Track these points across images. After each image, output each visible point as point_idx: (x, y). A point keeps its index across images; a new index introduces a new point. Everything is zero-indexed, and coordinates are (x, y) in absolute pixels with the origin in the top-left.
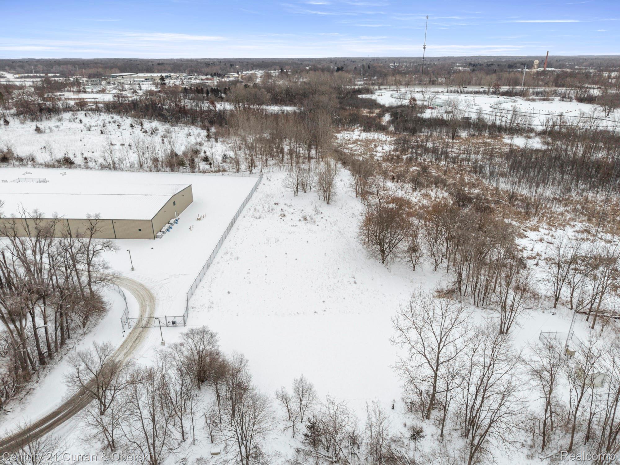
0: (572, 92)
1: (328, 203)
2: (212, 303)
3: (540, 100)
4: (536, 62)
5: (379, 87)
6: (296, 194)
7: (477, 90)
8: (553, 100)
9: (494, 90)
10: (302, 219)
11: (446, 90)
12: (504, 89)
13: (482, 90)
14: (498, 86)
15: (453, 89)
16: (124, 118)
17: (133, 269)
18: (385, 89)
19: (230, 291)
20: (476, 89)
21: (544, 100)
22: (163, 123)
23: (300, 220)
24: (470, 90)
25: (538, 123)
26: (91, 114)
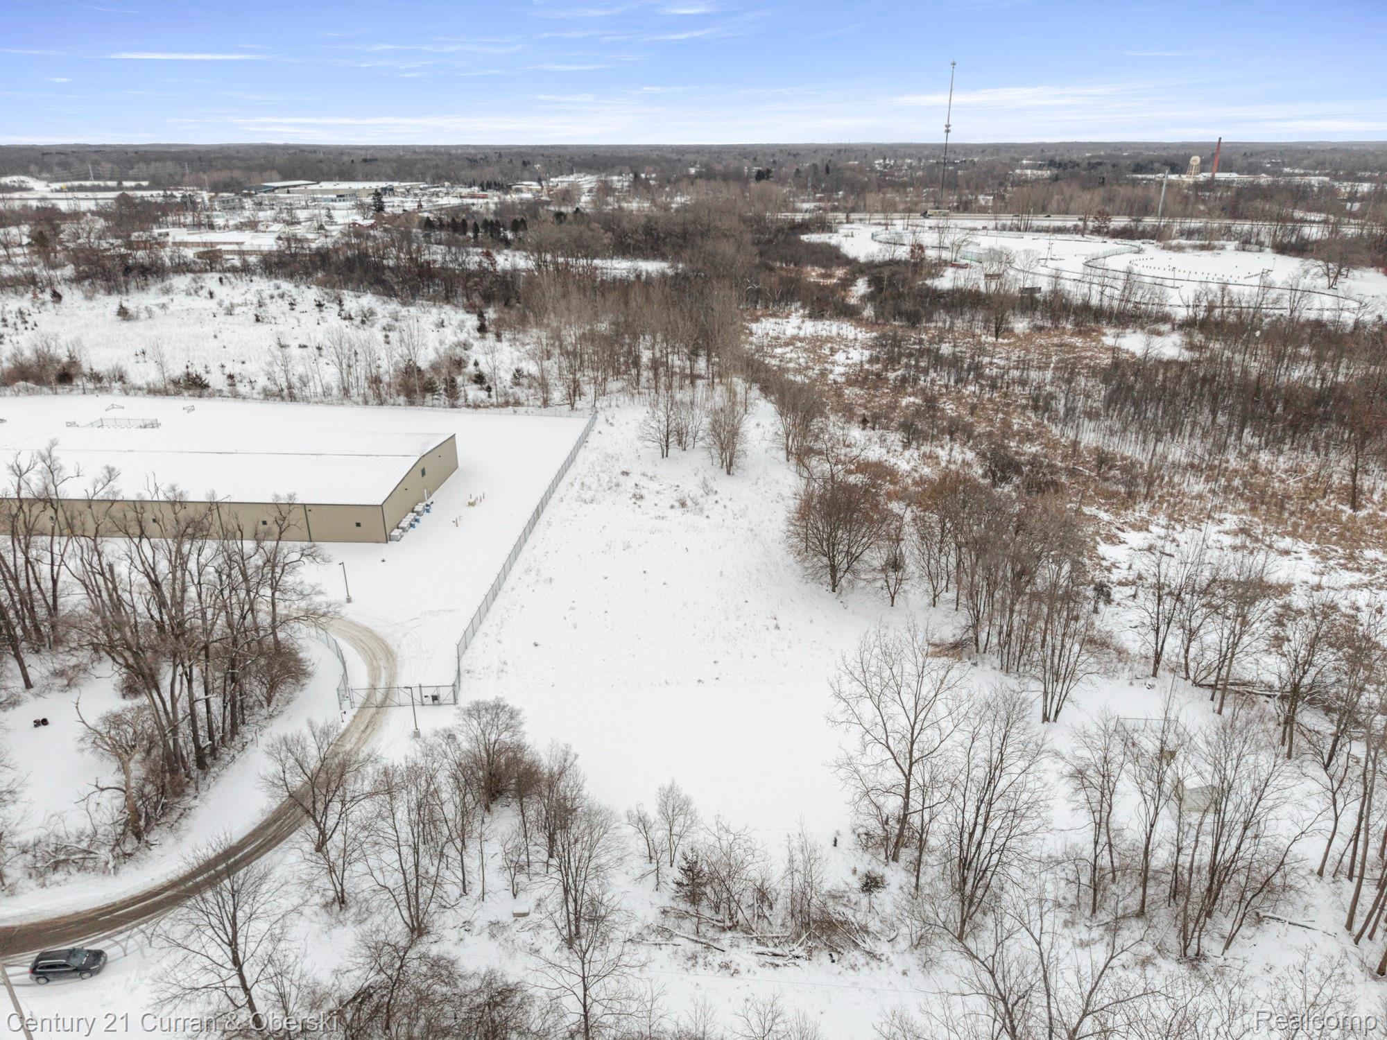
0: (1265, 230)
1: (729, 473)
2: (505, 663)
3: (1195, 247)
4: (1196, 160)
5: (847, 217)
6: (665, 455)
7: (1060, 224)
8: (1223, 248)
9: (1097, 224)
10: (677, 504)
11: (992, 224)
12: (1119, 222)
13: (1070, 224)
14: (1103, 215)
15: (1009, 223)
16: (303, 287)
17: (350, 601)
18: (861, 220)
19: (538, 642)
20: (1059, 222)
21: (1203, 248)
22: (385, 298)
23: (672, 507)
24: (1046, 224)
26: (233, 280)
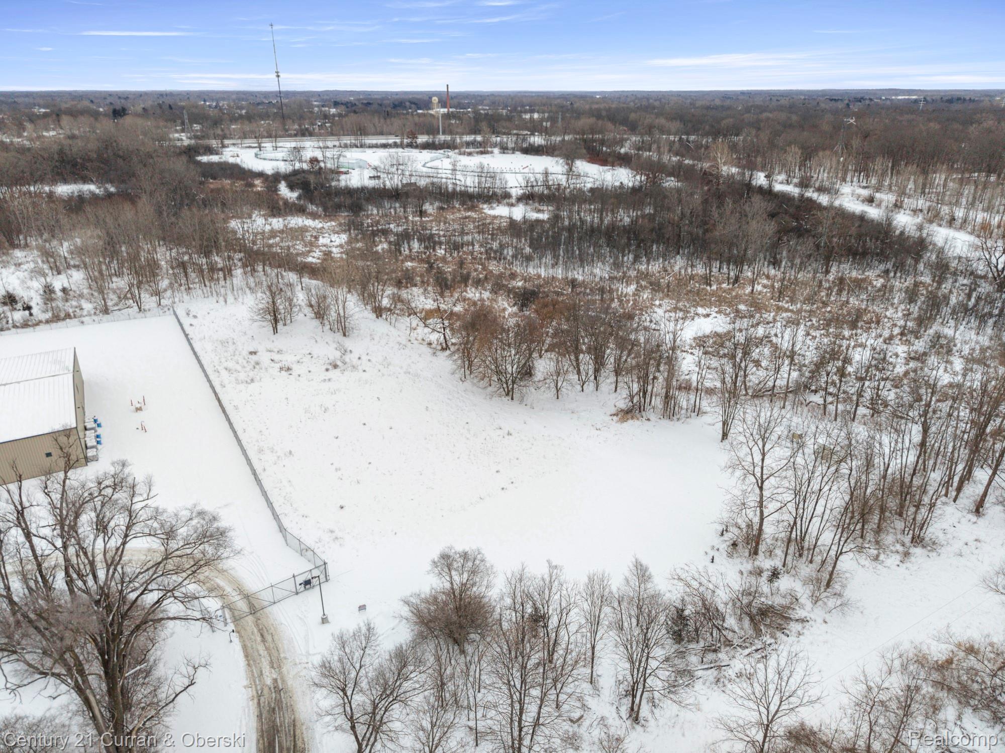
0: (510, 141)
1: (345, 335)
3: (477, 153)
4: (435, 100)
5: (222, 143)
6: (275, 330)
7: (384, 142)
8: (492, 152)
9: (409, 141)
10: (330, 367)
11: (337, 143)
12: (422, 139)
13: (391, 141)
15: (349, 142)
18: (234, 144)
19: (343, 504)
20: (382, 140)
21: (482, 153)
23: (327, 370)
24: (374, 142)
25: (515, 184)
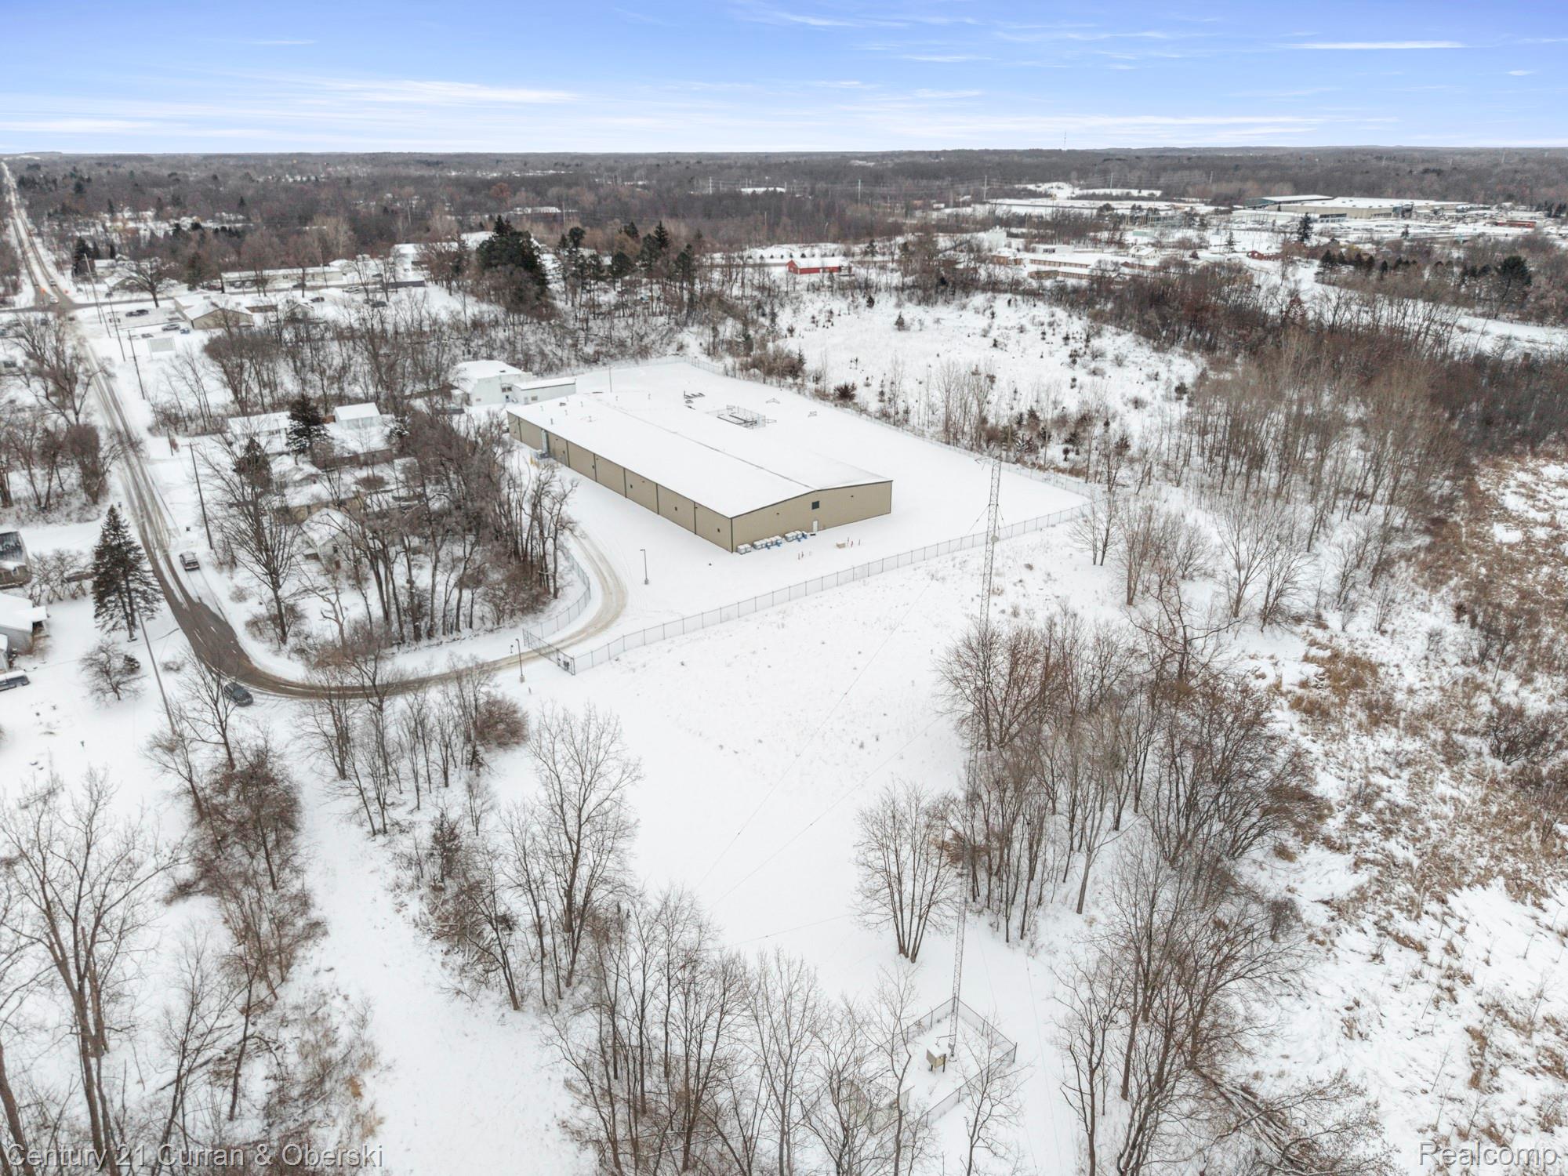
6: (1098, 561)
10: (1009, 611)
16: (1075, 318)
17: (646, 582)
22: (1142, 339)
23: (1002, 612)
26: (1020, 302)
